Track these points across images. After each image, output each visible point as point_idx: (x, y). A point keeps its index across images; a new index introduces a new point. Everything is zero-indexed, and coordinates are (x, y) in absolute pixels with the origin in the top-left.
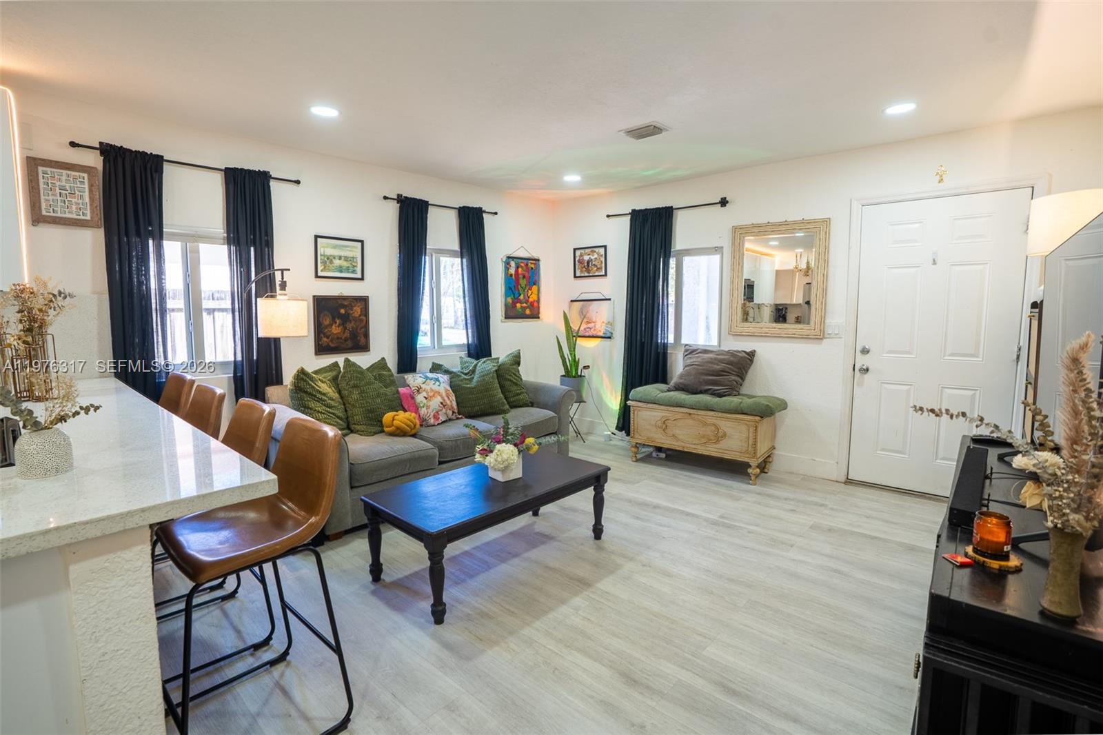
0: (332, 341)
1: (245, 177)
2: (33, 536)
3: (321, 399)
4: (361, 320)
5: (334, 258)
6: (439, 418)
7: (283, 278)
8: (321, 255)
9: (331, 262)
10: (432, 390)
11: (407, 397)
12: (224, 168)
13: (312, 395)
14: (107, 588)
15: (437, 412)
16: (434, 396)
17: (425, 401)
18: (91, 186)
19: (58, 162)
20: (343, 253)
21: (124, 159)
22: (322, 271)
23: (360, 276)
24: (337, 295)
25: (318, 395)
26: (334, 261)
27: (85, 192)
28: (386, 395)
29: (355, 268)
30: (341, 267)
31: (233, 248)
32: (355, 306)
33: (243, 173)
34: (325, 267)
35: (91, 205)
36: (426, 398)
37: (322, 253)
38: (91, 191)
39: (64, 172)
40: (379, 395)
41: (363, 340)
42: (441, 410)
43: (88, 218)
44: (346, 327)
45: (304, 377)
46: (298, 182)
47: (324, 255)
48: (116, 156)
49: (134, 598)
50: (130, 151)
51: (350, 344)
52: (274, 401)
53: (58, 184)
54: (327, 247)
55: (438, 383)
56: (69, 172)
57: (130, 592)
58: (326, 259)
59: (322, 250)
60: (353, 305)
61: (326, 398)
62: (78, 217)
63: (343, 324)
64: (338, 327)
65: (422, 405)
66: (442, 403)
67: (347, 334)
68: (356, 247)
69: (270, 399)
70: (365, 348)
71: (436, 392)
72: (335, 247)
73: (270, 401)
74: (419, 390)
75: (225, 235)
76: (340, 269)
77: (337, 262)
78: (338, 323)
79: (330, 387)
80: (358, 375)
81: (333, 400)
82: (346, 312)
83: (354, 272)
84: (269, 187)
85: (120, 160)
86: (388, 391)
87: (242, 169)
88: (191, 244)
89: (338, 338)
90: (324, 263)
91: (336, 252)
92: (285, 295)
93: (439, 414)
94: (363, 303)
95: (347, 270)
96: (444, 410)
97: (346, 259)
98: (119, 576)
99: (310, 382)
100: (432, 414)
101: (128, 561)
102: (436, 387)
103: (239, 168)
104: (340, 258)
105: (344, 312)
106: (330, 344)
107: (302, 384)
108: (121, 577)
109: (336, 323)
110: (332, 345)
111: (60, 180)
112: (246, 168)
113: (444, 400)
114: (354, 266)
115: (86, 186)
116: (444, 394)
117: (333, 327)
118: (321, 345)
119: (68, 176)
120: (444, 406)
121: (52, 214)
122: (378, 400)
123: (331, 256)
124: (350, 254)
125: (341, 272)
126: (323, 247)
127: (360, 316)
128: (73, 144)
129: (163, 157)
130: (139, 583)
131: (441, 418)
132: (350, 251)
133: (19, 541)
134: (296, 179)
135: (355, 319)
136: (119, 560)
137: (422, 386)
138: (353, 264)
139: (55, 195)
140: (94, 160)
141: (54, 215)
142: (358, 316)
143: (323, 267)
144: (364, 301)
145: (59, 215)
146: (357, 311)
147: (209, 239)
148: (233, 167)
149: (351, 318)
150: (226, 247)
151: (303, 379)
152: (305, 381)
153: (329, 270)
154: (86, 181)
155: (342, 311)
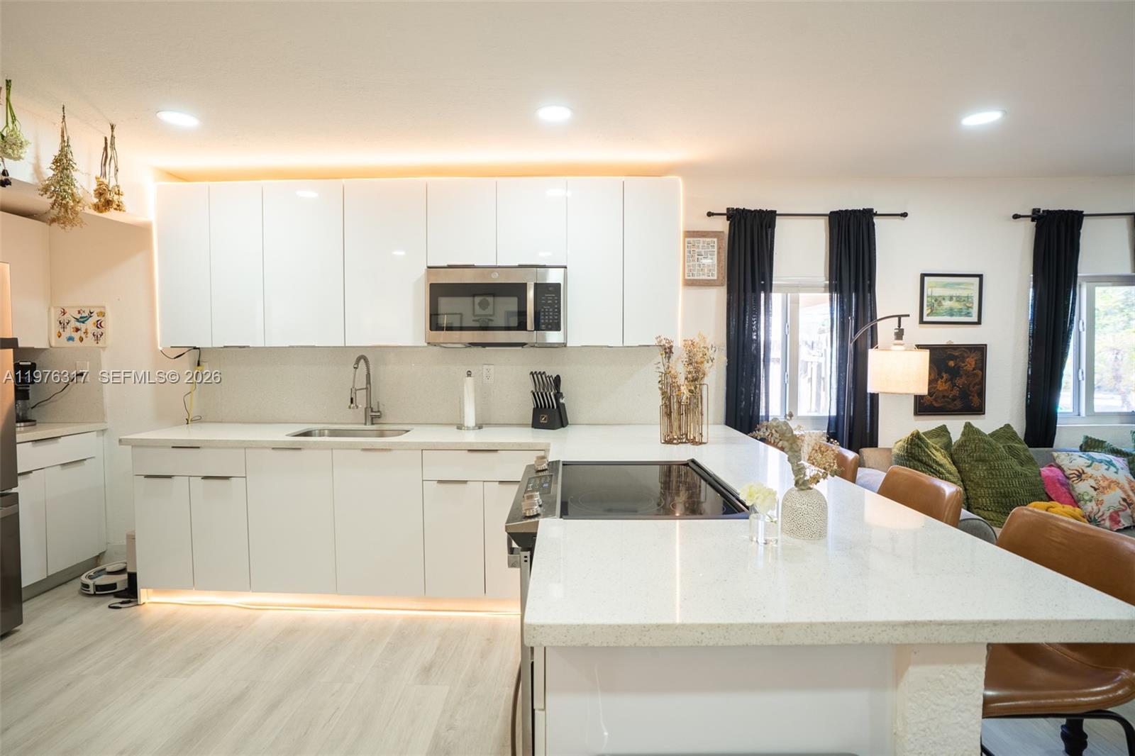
0: (935, 400)
1: (849, 219)
2: (895, 625)
3: (939, 472)
4: (976, 375)
5: (944, 299)
6: (1120, 522)
7: (899, 326)
8: (928, 297)
9: (940, 304)
10: (1105, 478)
11: (1054, 483)
12: (829, 213)
13: (928, 465)
14: (938, 705)
15: (1117, 512)
16: (1109, 487)
17: (1094, 493)
18: (719, 248)
19: (698, 232)
20: (954, 292)
21: (745, 220)
22: (928, 315)
23: (976, 320)
24: (945, 343)
25: (935, 466)
26: (943, 303)
27: (714, 255)
28: (1026, 476)
29: (970, 310)
30: (951, 309)
31: (835, 295)
32: (968, 357)
33: (849, 214)
34: (932, 311)
35: (718, 266)
36: (1095, 489)
37: (930, 294)
38: (719, 253)
39: (701, 239)
40: (1016, 475)
41: (976, 400)
42: (1123, 510)
43: (715, 278)
44: (955, 384)
45: (920, 443)
46: (905, 215)
47: (931, 297)
48: (740, 219)
49: (962, 727)
50: (750, 211)
51: (958, 404)
52: (870, 465)
53: (697, 250)
54: (935, 287)
55: (1112, 469)
56: (704, 239)
57: (960, 719)
58: (933, 301)
59: (930, 290)
60: (966, 355)
61: (944, 471)
62: (709, 278)
63: (951, 380)
64: (946, 382)
65: (1087, 498)
66: (1124, 500)
67: (956, 392)
68: (972, 284)
69: (866, 462)
70: (979, 410)
71: (1112, 482)
72: (946, 286)
73: (866, 465)
74: (1080, 475)
75: (828, 282)
76: (951, 312)
77: (947, 304)
78: (945, 378)
79: (945, 457)
80: (986, 446)
81: (951, 474)
82: (955, 365)
83: (968, 314)
84: (874, 225)
85: (743, 221)
86: (1026, 470)
87: (846, 211)
88: (792, 294)
89: (944, 397)
90: (931, 306)
91: (947, 292)
92: (902, 345)
93: (1119, 515)
94: (979, 353)
95: (960, 313)
96: (1129, 511)
97: (959, 299)
98: (951, 695)
99: (926, 450)
100: (1107, 514)
101: (962, 679)
102: (1111, 474)
103: (844, 209)
104: (951, 298)
105: (953, 365)
106: (934, 403)
107: (916, 451)
108: (953, 697)
109: (942, 378)
110: (936, 405)
111: (698, 247)
112: (850, 209)
113: (1129, 496)
114: (969, 307)
115: (716, 250)
116: (1127, 487)
117: (939, 382)
118: (923, 404)
119: (704, 242)
120: (1129, 505)
121: (691, 278)
122: (1016, 482)
123: (939, 297)
124: (964, 293)
125: (952, 315)
126: (931, 287)
127: (974, 369)
128: (710, 214)
129: (775, 211)
130: (969, 710)
131: (1122, 521)
132: (965, 289)
133: (884, 628)
134: (903, 212)
135: (968, 374)
136: (954, 675)
137: (1086, 470)
138: (968, 305)
139: (694, 261)
140: (722, 225)
141: (693, 278)
142: (972, 369)
143: (929, 311)
144: (979, 351)
145: (696, 278)
146: (970, 363)
147: (810, 288)
148: (838, 210)
149: (961, 372)
150: (827, 295)
151: (918, 445)
152: (921, 447)
153: (937, 314)
154: (716, 245)
155: (952, 363)
